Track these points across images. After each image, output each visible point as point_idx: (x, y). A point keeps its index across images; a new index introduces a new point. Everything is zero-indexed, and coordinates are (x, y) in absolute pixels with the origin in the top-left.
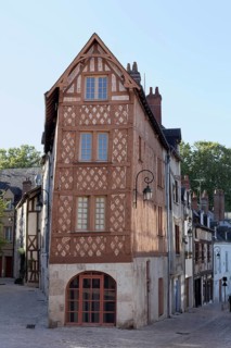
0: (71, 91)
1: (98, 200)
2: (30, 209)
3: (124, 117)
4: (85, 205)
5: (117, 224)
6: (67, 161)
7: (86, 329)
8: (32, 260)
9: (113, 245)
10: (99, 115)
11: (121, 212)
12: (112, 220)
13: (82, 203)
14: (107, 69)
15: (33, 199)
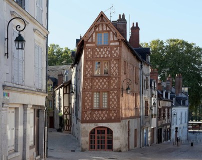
0: (90, 41)
1: (104, 94)
2: (65, 92)
3: (116, 53)
4: (98, 96)
5: (113, 105)
6: (88, 76)
7: (99, 152)
8: (67, 119)
9: (111, 115)
10: (104, 53)
11: (115, 99)
12: (111, 103)
13: (96, 95)
14: (108, 29)
15: (66, 87)
